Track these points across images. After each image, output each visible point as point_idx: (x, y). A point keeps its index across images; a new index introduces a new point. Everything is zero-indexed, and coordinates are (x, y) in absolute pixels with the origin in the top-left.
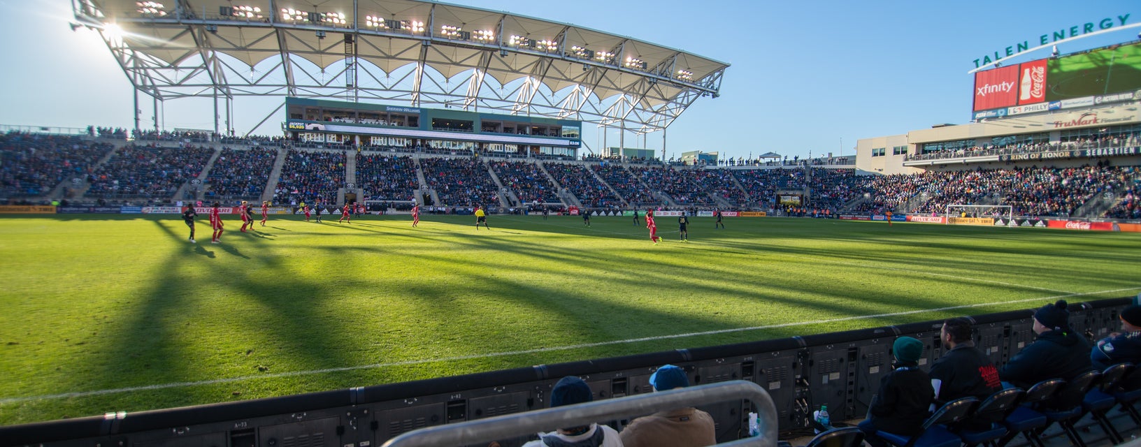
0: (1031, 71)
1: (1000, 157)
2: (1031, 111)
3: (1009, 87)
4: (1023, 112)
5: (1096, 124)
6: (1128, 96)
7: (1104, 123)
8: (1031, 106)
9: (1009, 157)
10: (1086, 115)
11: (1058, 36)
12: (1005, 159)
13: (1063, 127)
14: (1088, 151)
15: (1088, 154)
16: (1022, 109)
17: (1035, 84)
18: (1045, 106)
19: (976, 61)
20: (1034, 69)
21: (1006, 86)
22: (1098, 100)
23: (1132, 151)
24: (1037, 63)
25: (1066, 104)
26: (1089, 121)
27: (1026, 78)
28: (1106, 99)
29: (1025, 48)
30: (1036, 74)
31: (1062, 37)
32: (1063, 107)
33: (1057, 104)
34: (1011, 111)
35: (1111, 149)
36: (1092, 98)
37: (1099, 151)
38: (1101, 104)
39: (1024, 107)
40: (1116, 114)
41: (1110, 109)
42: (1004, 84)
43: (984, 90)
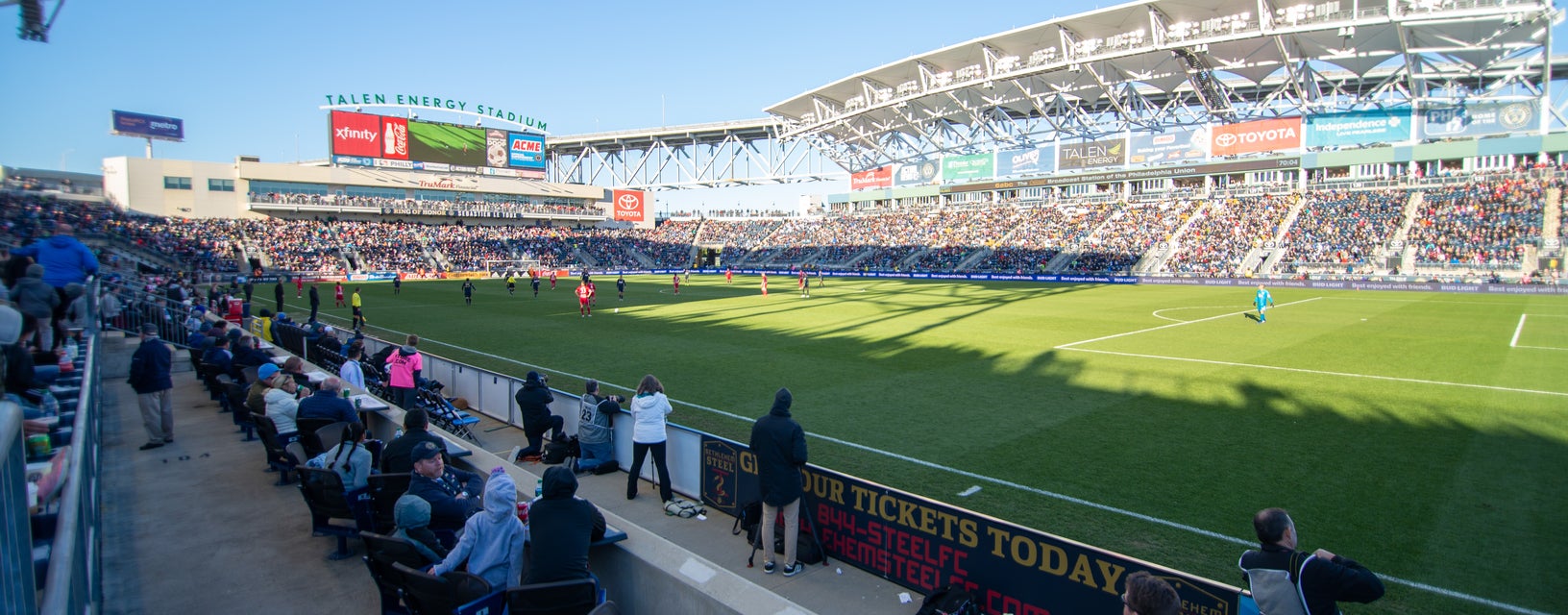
0: (393, 128)
1: (383, 210)
2: (398, 166)
3: (373, 137)
4: (389, 165)
5: (452, 189)
6: (473, 170)
7: (458, 189)
8: (397, 161)
9: (392, 210)
10: (444, 179)
11: (413, 100)
12: (388, 212)
13: (427, 187)
14: (459, 212)
15: (460, 215)
16: (388, 163)
17: (399, 141)
18: (409, 164)
19: (329, 97)
20: (396, 125)
21: (368, 135)
22: (452, 168)
23: (489, 215)
24: (400, 121)
25: (428, 166)
26: (446, 186)
27: (389, 133)
28: (458, 169)
29: (383, 102)
30: (397, 130)
31: (416, 103)
32: (426, 168)
33: (420, 165)
34: (377, 162)
35: (475, 211)
36: (448, 165)
37: (467, 213)
38: (456, 172)
39: (389, 161)
40: (464, 183)
41: (460, 177)
42: (366, 132)
43: (344, 133)
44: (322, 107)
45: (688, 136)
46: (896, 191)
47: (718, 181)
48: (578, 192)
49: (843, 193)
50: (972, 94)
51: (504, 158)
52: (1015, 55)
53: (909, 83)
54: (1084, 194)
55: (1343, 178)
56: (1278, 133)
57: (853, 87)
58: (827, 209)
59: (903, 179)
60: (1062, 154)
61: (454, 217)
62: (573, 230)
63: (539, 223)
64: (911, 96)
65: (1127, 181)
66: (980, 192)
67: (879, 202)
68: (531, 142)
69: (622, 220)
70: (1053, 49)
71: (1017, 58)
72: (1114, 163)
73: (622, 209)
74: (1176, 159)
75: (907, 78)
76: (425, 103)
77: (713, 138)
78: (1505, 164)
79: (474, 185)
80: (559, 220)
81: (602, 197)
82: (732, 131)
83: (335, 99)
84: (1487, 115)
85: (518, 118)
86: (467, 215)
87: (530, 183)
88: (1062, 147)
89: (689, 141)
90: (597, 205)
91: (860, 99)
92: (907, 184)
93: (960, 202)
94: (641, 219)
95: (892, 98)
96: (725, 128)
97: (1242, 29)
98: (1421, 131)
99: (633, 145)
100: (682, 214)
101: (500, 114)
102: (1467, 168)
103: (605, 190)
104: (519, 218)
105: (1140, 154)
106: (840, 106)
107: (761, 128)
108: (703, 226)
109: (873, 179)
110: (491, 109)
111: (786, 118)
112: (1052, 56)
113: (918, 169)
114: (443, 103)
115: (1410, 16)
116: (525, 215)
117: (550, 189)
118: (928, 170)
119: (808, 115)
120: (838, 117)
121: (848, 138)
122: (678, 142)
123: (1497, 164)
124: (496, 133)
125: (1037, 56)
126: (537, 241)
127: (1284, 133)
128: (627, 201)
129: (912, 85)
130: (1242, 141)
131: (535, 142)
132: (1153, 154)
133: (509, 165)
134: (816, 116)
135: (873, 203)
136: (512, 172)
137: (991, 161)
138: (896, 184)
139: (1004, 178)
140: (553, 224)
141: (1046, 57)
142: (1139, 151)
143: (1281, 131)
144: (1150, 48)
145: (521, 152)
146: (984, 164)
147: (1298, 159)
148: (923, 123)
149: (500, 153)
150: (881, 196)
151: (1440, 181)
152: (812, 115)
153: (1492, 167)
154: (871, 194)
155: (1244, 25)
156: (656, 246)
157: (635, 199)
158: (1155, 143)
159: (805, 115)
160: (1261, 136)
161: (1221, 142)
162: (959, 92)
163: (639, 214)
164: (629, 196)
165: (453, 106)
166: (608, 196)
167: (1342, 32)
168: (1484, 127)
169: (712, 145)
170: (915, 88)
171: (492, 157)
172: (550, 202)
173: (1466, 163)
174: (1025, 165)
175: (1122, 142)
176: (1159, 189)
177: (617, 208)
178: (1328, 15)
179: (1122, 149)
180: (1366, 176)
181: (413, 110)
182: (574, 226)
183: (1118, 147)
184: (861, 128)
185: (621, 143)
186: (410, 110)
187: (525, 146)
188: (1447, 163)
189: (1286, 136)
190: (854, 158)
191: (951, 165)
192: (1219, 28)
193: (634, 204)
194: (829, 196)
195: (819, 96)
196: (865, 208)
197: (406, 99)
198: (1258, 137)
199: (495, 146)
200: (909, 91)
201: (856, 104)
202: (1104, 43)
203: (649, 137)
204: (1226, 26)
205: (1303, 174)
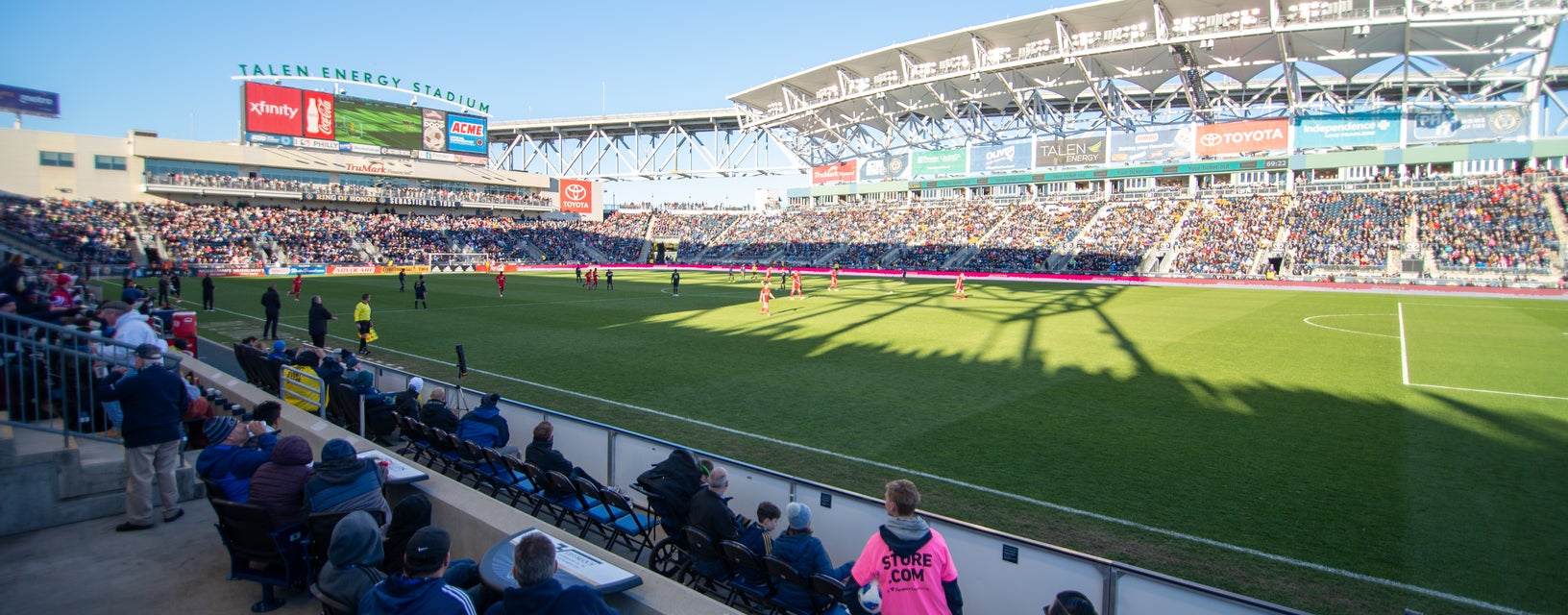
0: (317, 103)
1: (304, 195)
2: (321, 147)
3: (293, 113)
4: (312, 146)
5: (383, 174)
6: (407, 153)
7: (390, 174)
8: (321, 141)
9: (315, 196)
10: (374, 163)
11: (340, 74)
12: (310, 197)
13: (355, 171)
14: (392, 199)
15: (392, 202)
16: (311, 143)
17: (323, 118)
18: (334, 145)
19: (243, 66)
20: (320, 100)
21: (287, 111)
22: (384, 151)
23: (425, 203)
24: (324, 96)
25: (356, 148)
26: (377, 170)
27: (312, 109)
28: (390, 151)
29: (306, 74)
30: (322, 107)
31: (344, 77)
32: (354, 150)
33: (348, 146)
34: (298, 141)
35: (409, 199)
36: (379, 148)
37: (401, 200)
38: (388, 155)
39: (312, 141)
40: (397, 167)
41: (391, 161)
42: (286, 107)
43: (259, 107)
44: (234, 78)
45: (630, 125)
46: (861, 186)
47: (660, 173)
48: (521, 180)
49: (802, 187)
50: (950, 87)
51: (442, 141)
52: (1005, 46)
53: (889, 73)
54: (1063, 192)
55: (1332, 180)
56: (1265, 135)
57: (826, 76)
58: (785, 203)
59: (868, 173)
60: (1039, 151)
61: (385, 204)
62: (515, 220)
63: (479, 213)
64: (891, 87)
65: (1108, 180)
66: (952, 188)
67: (843, 197)
68: (472, 125)
69: (568, 211)
70: (1047, 41)
71: (1008, 49)
72: (1094, 162)
73: (568, 200)
74: (1159, 158)
75: (884, 69)
76: (354, 78)
77: (655, 129)
78: (1495, 168)
79: (408, 169)
80: (501, 210)
81: (549, 186)
82: (677, 122)
83: (250, 69)
84: (1477, 120)
85: (457, 98)
86: (401, 203)
87: (471, 170)
88: (1040, 144)
89: (630, 131)
90: (542, 195)
91: (834, 88)
92: (871, 179)
93: (930, 198)
94: (589, 210)
95: (870, 88)
96: (670, 118)
97: (1250, 26)
98: (1410, 135)
99: (570, 133)
100: (632, 206)
101: (438, 93)
102: (1457, 172)
103: (551, 179)
104: (458, 207)
105: (1122, 152)
106: (811, 97)
107: (708, 119)
108: (654, 218)
109: (836, 174)
110: (428, 87)
111: (750, 107)
112: (1046, 48)
113: (885, 165)
114: (375, 78)
115: (1428, 17)
116: (465, 204)
117: (492, 176)
118: (896, 165)
119: (776, 104)
120: (808, 108)
121: (813, 129)
122: (618, 132)
123: (1487, 168)
124: (434, 114)
125: (1030, 48)
126: (477, 231)
127: (1272, 134)
128: (574, 191)
129: (892, 75)
130: (1228, 141)
131: (477, 126)
132: (1133, 153)
133: (448, 148)
134: (784, 105)
135: (836, 199)
136: (451, 157)
137: (964, 157)
138: (861, 179)
139: (977, 175)
140: (494, 214)
141: (1040, 48)
142: (1121, 149)
143: (1268, 132)
144: (1152, 43)
145: (461, 136)
146: (956, 159)
147: (1287, 160)
148: (894, 116)
149: (437, 136)
150: (845, 190)
151: (1432, 185)
152: (780, 104)
153: (1482, 172)
154: (833, 188)
155: (1254, 21)
156: (607, 239)
157: (583, 189)
158: (1137, 142)
159: (773, 105)
160: (1248, 137)
161: (1207, 142)
162: (936, 84)
163: (586, 205)
164: (576, 186)
165: (386, 83)
166: (554, 185)
167: (1357, 31)
168: (1472, 132)
169: (654, 135)
170: (895, 78)
171: (429, 140)
172: (491, 190)
173: (1456, 166)
174: (1001, 161)
175: (1103, 139)
176: (1141, 188)
177: (563, 198)
178: (1340, 13)
179: (1103, 148)
180: (1355, 178)
181: (340, 85)
182: (517, 217)
183: (1098, 145)
184: (829, 120)
185: (557, 131)
186: (337, 85)
187: (465, 129)
188: (1436, 167)
189: (1273, 137)
190: (815, 151)
191: (920, 160)
192: (1227, 24)
193: (581, 195)
194: (789, 191)
195: (787, 84)
196: (827, 203)
197: (332, 72)
198: (1244, 137)
199: (433, 128)
200: (887, 82)
201: (829, 95)
202: (1102, 36)
203: (588, 126)
204: (1235, 22)
205: (1290, 175)
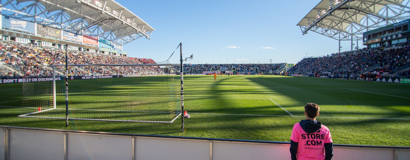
55: (103, 54)
60: (38, 27)
84: (117, 46)
105: (66, 36)
132: (69, 37)
183: (58, 32)
205: (99, 52)
